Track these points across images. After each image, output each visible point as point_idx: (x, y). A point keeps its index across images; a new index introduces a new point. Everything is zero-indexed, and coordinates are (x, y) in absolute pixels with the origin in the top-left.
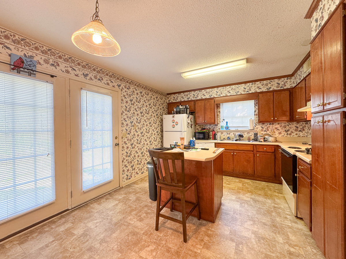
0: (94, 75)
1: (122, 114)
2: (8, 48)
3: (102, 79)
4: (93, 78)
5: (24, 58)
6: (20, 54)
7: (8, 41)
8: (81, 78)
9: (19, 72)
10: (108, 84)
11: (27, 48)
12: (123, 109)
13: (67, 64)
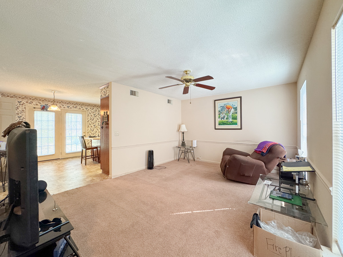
0: (72, 106)
1: (88, 122)
2: (40, 103)
3: (77, 107)
4: (72, 107)
5: (45, 106)
6: (44, 104)
7: (40, 101)
8: (66, 108)
9: (43, 110)
10: (80, 109)
11: (46, 102)
12: (88, 119)
13: (60, 104)
